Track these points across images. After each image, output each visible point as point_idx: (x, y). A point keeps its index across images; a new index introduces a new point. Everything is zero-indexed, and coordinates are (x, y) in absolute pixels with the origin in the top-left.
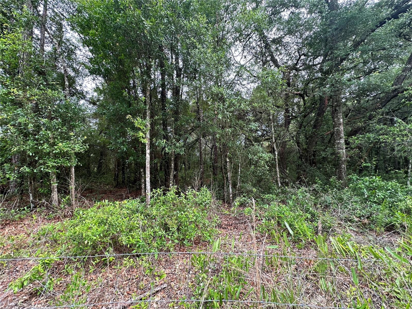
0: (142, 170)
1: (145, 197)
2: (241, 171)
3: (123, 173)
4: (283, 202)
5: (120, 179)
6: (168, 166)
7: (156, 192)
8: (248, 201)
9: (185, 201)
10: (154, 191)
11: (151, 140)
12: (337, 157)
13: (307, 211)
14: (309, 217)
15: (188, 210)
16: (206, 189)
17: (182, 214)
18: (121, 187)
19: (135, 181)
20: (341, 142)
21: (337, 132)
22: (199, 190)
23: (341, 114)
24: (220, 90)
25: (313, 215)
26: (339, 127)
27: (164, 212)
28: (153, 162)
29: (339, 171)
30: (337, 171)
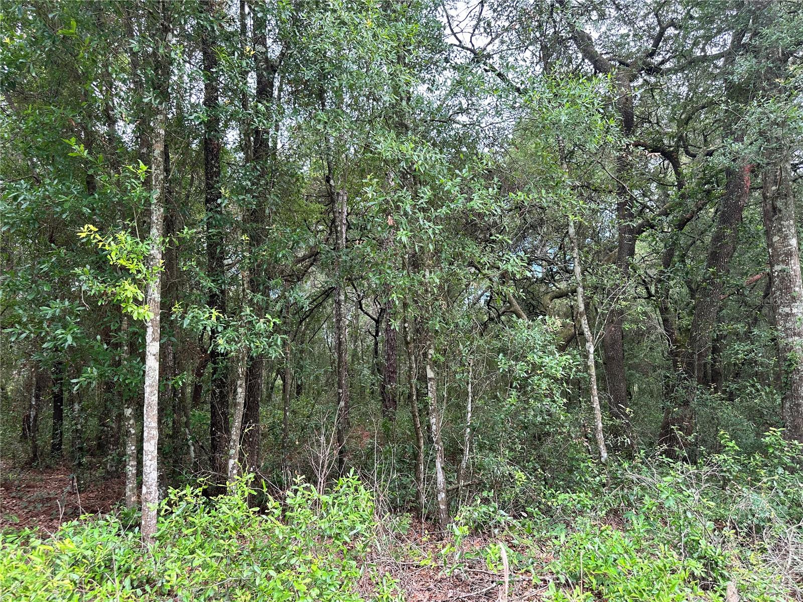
0: (128, 412)
1: (140, 510)
2: (475, 410)
3: (58, 415)
4: (616, 516)
5: (45, 439)
6: (223, 396)
7: (181, 499)
8: (498, 518)
9: (280, 530)
10: (172, 496)
11: (165, 307)
12: (785, 360)
13: (691, 549)
14: (697, 573)
15: (293, 561)
16: (355, 482)
17: (269, 578)
18: (47, 467)
19: (101, 448)
20: (795, 311)
21: (782, 280)
22: (329, 487)
23: (792, 222)
24: (403, 148)
25: (710, 564)
26: (787, 264)
27: (206, 574)
28: (170, 383)
29: (791, 408)
30: (788, 405)
